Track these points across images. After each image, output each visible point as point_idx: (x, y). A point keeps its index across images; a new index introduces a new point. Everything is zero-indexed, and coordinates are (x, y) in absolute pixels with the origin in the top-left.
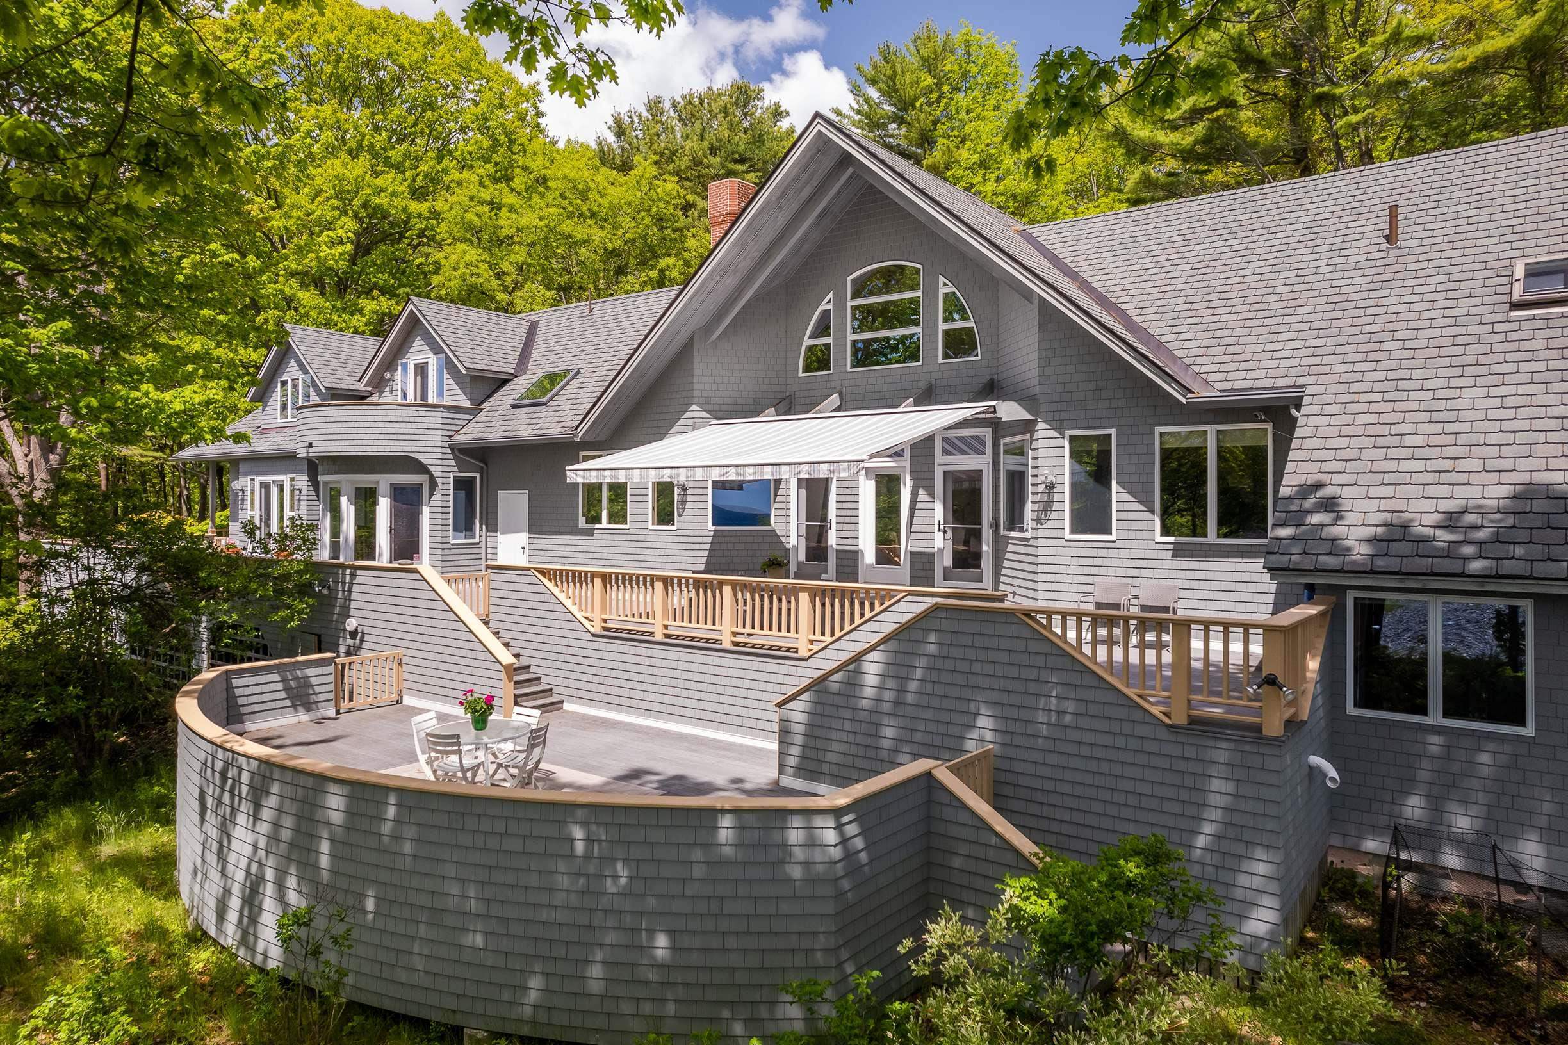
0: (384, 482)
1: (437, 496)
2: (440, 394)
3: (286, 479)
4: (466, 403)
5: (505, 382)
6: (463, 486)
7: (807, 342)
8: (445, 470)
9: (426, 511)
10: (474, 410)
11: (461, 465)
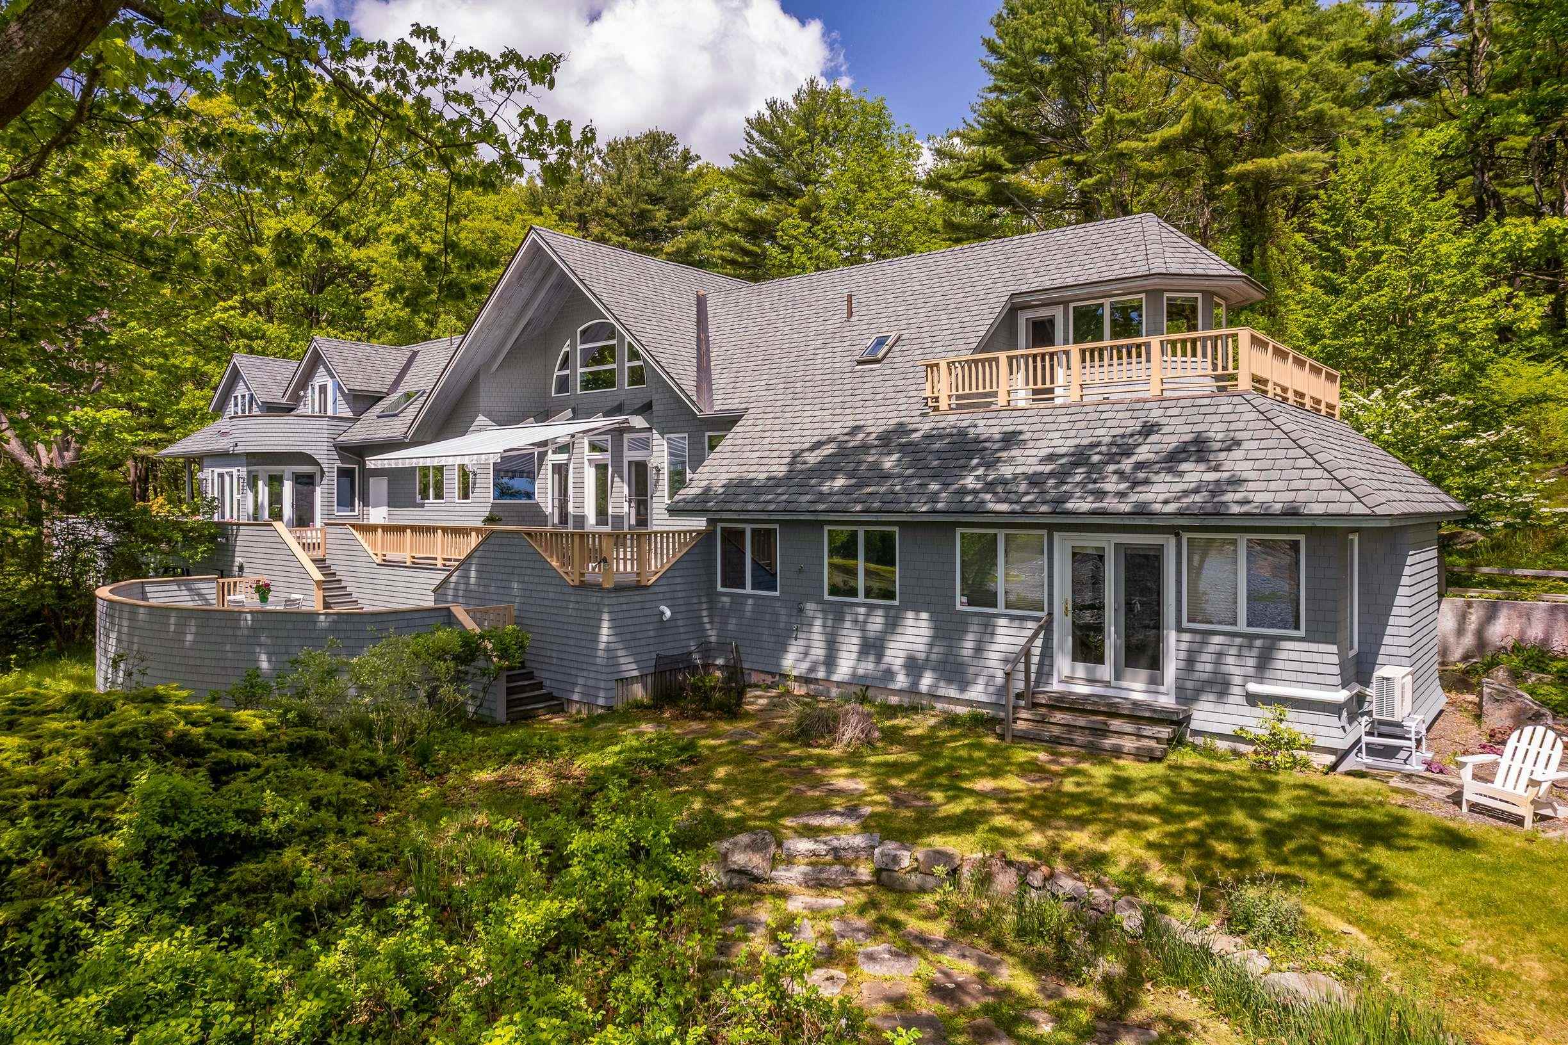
0: (288, 470)
1: (325, 481)
2: (335, 409)
3: (234, 470)
4: (350, 414)
5: (381, 398)
6: (344, 473)
7: (557, 373)
8: (330, 463)
9: (318, 490)
10: (354, 420)
11: (342, 459)
